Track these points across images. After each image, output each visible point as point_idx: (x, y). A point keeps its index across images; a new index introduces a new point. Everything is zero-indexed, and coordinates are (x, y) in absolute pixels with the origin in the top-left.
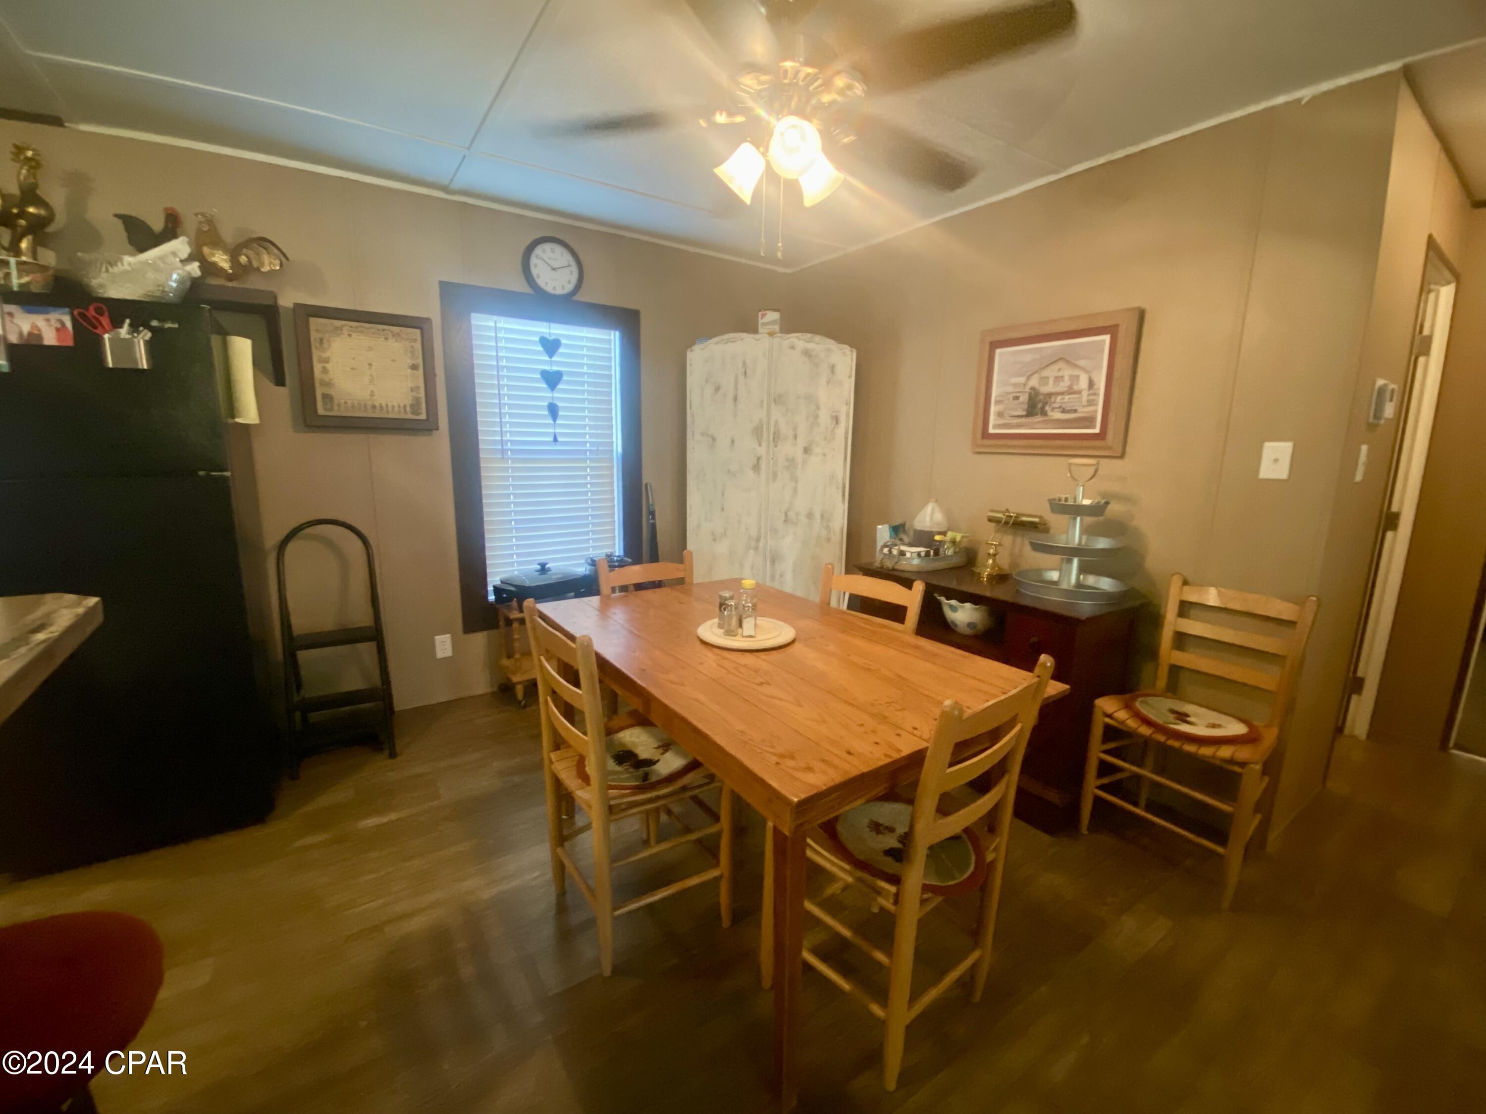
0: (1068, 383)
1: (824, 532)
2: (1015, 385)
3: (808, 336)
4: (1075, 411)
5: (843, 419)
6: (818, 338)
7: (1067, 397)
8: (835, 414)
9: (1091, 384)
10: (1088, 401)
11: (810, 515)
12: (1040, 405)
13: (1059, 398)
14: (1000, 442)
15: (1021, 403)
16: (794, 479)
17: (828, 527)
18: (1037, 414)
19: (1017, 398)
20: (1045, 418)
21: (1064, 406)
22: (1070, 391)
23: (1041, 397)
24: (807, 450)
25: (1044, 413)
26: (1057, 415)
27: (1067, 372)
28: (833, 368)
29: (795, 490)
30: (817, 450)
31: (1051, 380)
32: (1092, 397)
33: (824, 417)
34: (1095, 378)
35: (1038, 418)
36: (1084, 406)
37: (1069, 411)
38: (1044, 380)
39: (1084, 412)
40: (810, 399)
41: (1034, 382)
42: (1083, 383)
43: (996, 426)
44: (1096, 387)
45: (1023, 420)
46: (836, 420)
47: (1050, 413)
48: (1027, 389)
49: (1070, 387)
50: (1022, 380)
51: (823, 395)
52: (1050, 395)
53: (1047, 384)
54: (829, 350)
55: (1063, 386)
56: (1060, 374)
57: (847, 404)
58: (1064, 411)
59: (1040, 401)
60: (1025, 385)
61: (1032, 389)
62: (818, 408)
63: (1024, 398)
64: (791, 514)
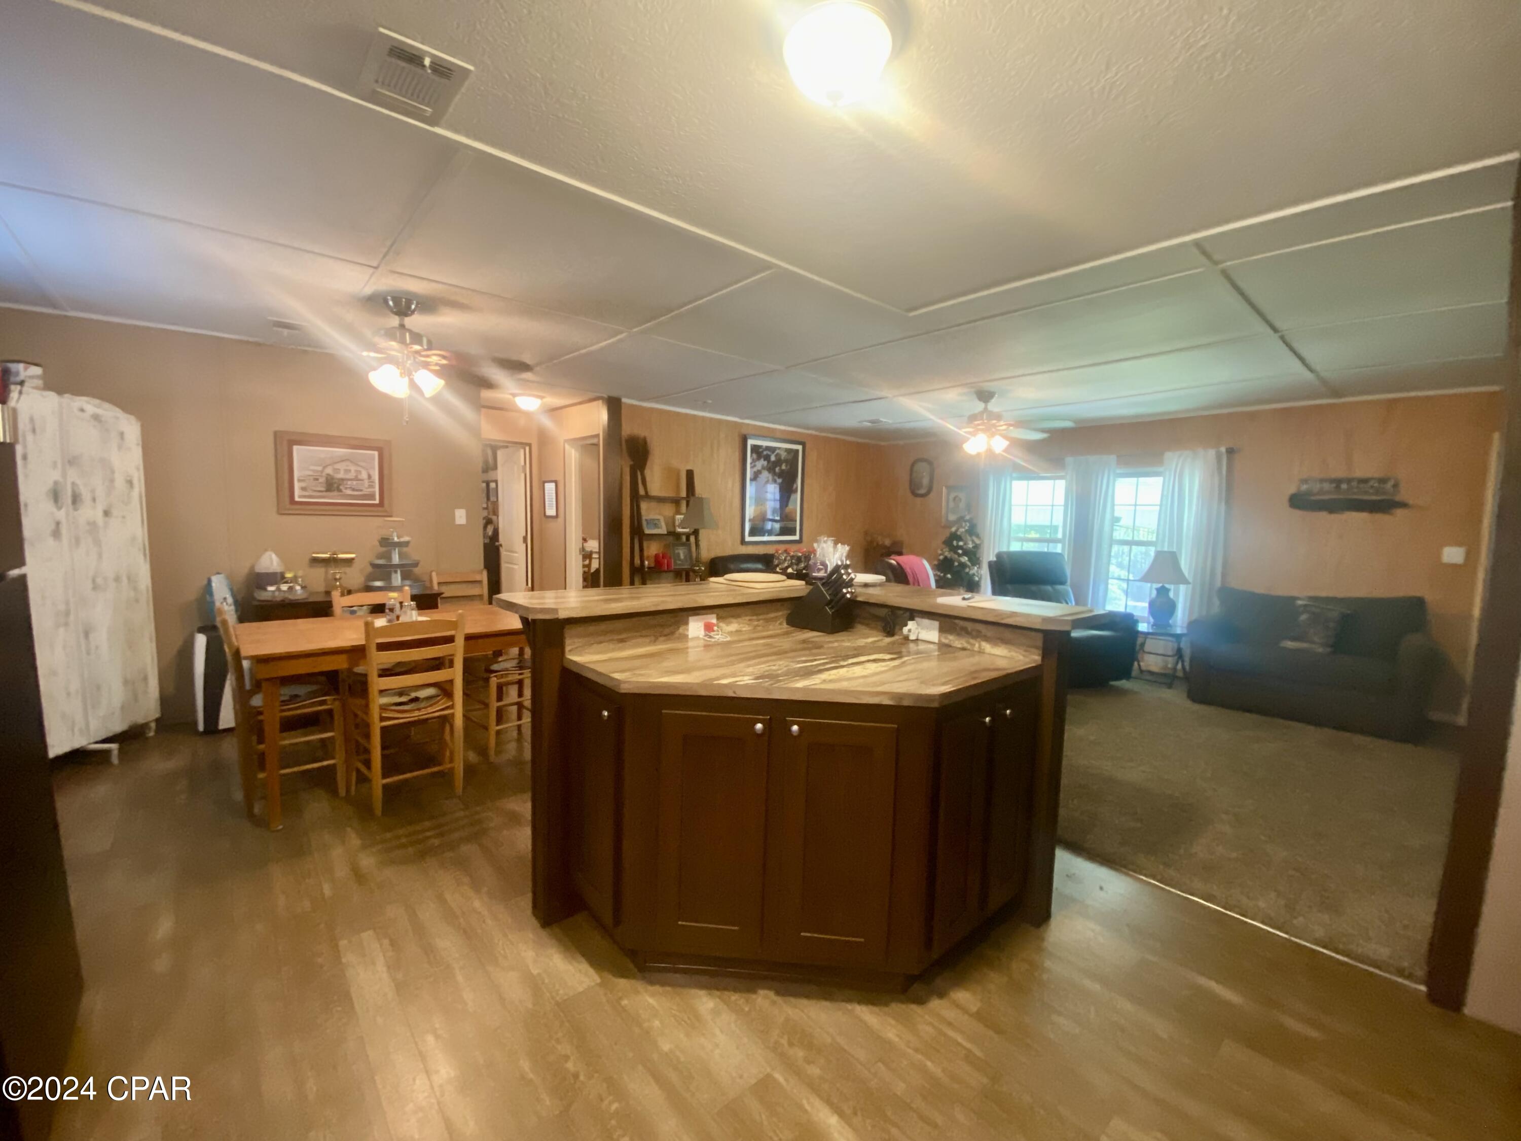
0: (355, 475)
1: (132, 594)
2: (314, 471)
3: (97, 401)
4: (361, 490)
5: (135, 481)
6: (107, 405)
7: (355, 483)
8: (129, 478)
9: (370, 477)
10: (369, 485)
11: (117, 579)
12: (335, 485)
13: (349, 483)
14: (303, 507)
15: (321, 483)
16: (97, 543)
17: (135, 589)
18: (334, 491)
19: (317, 479)
20: (340, 493)
21: (353, 487)
22: (356, 479)
23: (336, 481)
24: (107, 513)
25: (340, 490)
26: (349, 492)
27: (353, 468)
28: (122, 435)
29: (100, 556)
30: (115, 512)
31: (342, 472)
32: (370, 484)
33: (120, 482)
34: (371, 473)
35: (335, 493)
36: (367, 488)
37: (357, 490)
38: (337, 471)
39: (366, 491)
40: (106, 465)
41: (329, 471)
42: (364, 475)
43: (300, 497)
44: (372, 478)
45: (324, 494)
46: (130, 483)
47: (344, 491)
48: (324, 474)
49: (356, 476)
50: (320, 468)
51: (116, 459)
52: (343, 480)
53: (339, 473)
54: (117, 418)
55: (352, 475)
56: (348, 468)
57: (138, 469)
58: (354, 490)
59: (335, 483)
60: (322, 472)
61: (328, 475)
62: (113, 472)
63: (322, 480)
64: (99, 581)
